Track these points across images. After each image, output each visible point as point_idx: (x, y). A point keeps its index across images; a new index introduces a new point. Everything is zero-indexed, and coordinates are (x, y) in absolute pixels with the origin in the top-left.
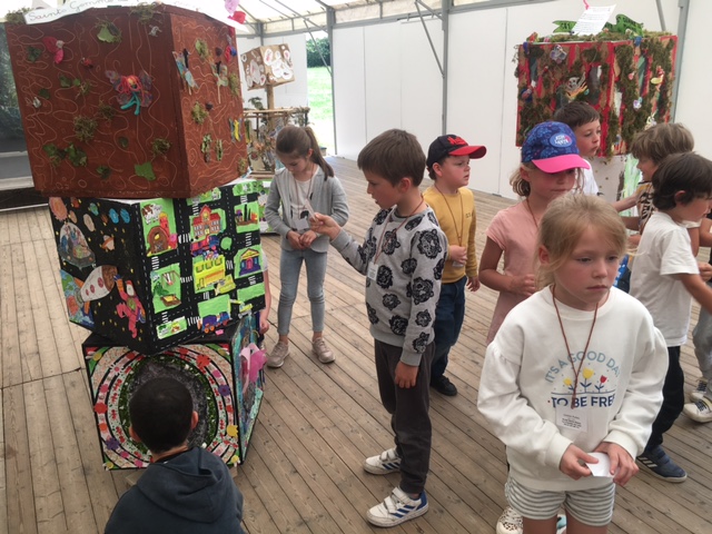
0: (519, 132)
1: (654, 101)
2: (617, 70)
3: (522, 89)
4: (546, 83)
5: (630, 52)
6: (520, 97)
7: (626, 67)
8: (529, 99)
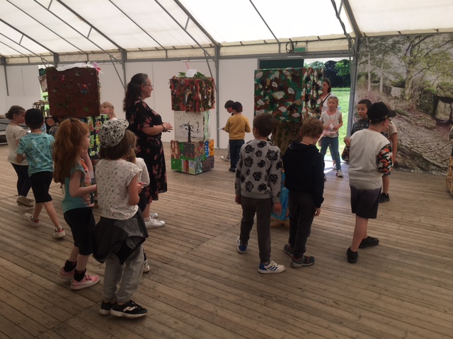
0: (173, 106)
1: (210, 96)
2: (199, 87)
3: (172, 92)
4: (180, 90)
5: (202, 82)
6: (172, 94)
7: (201, 87)
8: (175, 95)
